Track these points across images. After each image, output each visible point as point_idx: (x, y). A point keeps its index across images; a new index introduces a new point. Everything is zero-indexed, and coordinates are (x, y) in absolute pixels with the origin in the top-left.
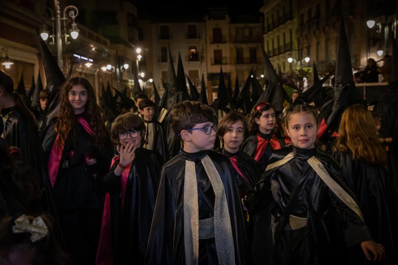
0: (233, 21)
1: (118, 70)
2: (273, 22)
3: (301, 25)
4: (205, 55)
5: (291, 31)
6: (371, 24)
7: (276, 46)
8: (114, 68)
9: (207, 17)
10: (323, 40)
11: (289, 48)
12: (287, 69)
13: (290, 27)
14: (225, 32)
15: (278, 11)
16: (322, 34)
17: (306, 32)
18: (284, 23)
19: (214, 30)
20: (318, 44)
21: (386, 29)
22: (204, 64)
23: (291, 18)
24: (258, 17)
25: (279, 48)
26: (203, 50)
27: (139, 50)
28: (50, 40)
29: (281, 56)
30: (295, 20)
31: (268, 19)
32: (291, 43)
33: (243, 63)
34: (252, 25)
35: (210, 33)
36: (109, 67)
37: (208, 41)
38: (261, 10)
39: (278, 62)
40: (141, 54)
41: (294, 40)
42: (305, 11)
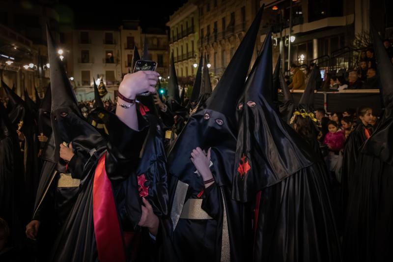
0: (144, 32)
1: (40, 69)
2: (178, 35)
3: (202, 38)
4: (120, 59)
5: (193, 42)
7: (180, 54)
8: (37, 67)
9: (122, 27)
10: (220, 50)
11: (191, 56)
13: (192, 39)
14: (137, 41)
15: (182, 26)
16: (219, 46)
17: (205, 44)
18: (187, 36)
19: (128, 38)
20: (215, 53)
21: (281, 43)
22: (119, 66)
23: (193, 32)
24: (165, 30)
25: (183, 55)
26: (118, 55)
27: (61, 52)
29: (184, 62)
30: (197, 33)
31: (173, 32)
32: (193, 51)
34: (159, 36)
35: (125, 41)
36: (32, 65)
37: (123, 47)
38: (168, 24)
39: (182, 66)
40: (63, 55)
41: (196, 50)
42: (204, 26)
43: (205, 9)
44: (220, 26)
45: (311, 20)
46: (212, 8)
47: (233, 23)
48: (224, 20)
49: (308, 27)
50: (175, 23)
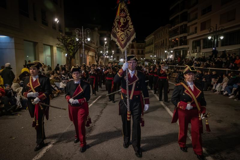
0: (137, 42)
2: (148, 45)
3: (155, 46)
4: (129, 52)
6: (166, 52)
7: (148, 51)
11: (152, 52)
12: (151, 58)
13: (152, 46)
14: (135, 45)
15: (149, 41)
17: (156, 48)
20: (159, 52)
23: (153, 44)
24: (144, 42)
25: (149, 51)
27: (113, 51)
28: (102, 53)
30: (154, 45)
31: (147, 43)
33: (139, 54)
34: (143, 44)
37: (130, 48)
38: (145, 40)
41: (153, 50)
42: (156, 43)
43: (156, 37)
44: (160, 43)
45: (180, 46)
46: (158, 37)
47: (163, 43)
48: (161, 41)
49: (179, 47)
50: (147, 40)
